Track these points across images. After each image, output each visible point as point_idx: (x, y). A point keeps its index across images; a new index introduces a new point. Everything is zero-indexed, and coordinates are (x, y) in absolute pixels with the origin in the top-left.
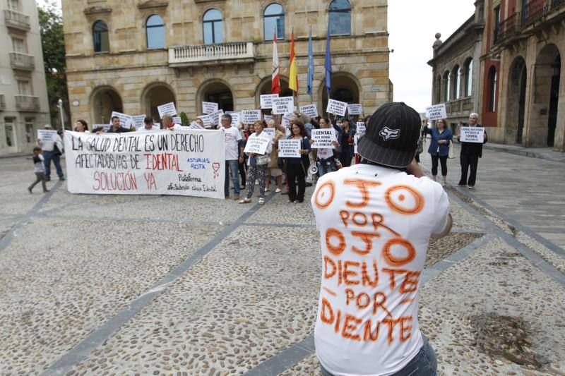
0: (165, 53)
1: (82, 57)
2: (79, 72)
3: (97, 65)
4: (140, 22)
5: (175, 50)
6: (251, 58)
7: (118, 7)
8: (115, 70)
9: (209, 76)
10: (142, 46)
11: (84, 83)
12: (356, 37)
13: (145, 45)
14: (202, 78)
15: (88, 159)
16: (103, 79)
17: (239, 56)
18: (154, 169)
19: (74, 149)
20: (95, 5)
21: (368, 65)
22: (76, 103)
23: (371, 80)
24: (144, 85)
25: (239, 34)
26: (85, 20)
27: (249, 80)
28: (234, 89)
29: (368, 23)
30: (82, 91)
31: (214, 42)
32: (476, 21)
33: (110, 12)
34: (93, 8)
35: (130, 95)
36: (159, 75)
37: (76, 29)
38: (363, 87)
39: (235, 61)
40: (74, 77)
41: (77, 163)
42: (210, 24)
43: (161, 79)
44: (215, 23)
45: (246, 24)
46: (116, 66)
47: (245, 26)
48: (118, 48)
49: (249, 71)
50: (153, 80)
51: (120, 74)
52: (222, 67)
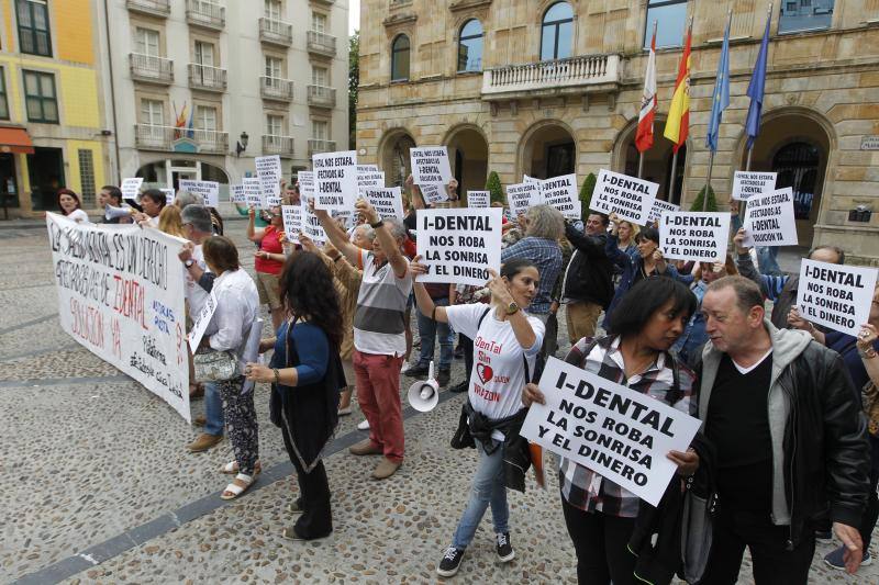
0: (479, 78)
1: (377, 87)
2: (370, 109)
3: (392, 98)
4: (452, 33)
5: (493, 73)
6: (612, 83)
7: (425, 12)
8: (413, 105)
9: (540, 115)
10: (451, 69)
11: (374, 124)
12: (840, 33)
13: (455, 68)
14: (531, 117)
16: (396, 118)
17: (593, 80)
20: (397, 12)
21: (861, 92)
22: (363, 152)
23: (865, 125)
24: (446, 128)
25: (599, 42)
26: (384, 35)
27: (606, 122)
28: (578, 137)
30: (371, 134)
31: (556, 56)
33: (415, 20)
34: (395, 16)
35: (427, 143)
36: (469, 113)
37: (373, 49)
38: (840, 139)
39: (584, 90)
40: (364, 115)
42: (554, 27)
43: (471, 119)
44: (561, 26)
45: (614, 23)
46: (415, 99)
47: (611, 27)
48: (420, 73)
49: (606, 107)
50: (459, 119)
51: (421, 111)
52: (561, 100)
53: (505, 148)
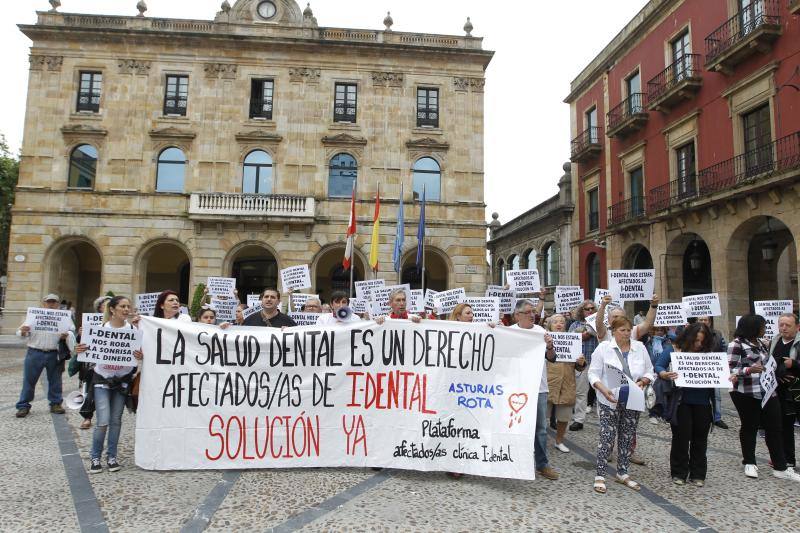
0: (184, 199)
1: (47, 191)
2: (35, 212)
3: (68, 205)
4: (150, 155)
5: (201, 197)
6: (311, 218)
7: (118, 130)
8: (99, 215)
9: (246, 236)
10: (149, 186)
11: (41, 230)
12: (447, 205)
13: (153, 186)
14: (236, 238)
15: (196, 384)
16: (75, 227)
17: (294, 214)
18: (367, 407)
19: (160, 361)
20: (82, 123)
21: (461, 240)
22: (20, 258)
24: (143, 240)
25: (294, 186)
26: (61, 140)
27: (304, 246)
28: (280, 257)
29: (459, 190)
30: (36, 240)
31: (257, 191)
32: (562, 202)
33: (105, 135)
34: (80, 126)
35: (118, 254)
36: (171, 229)
38: (454, 267)
39: (287, 220)
40: (26, 219)
41: (165, 395)
42: (255, 168)
43: (172, 234)
44: (261, 168)
45: (305, 174)
46: (101, 209)
47: (304, 176)
48: (109, 185)
49: (304, 236)
50: (159, 234)
51: (105, 221)
52: (266, 226)
53: (211, 263)
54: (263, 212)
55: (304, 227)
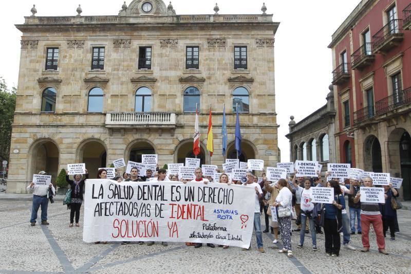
0: (103, 116)
1: (30, 114)
2: (24, 126)
3: (41, 121)
4: (84, 92)
5: (112, 115)
6: (174, 125)
7: (67, 79)
8: (58, 126)
9: (137, 136)
10: (84, 109)
11: (27, 135)
12: (253, 115)
13: (86, 109)
14: (131, 138)
15: (108, 207)
16: (45, 133)
17: (164, 123)
18: (178, 218)
19: (93, 198)
20: (48, 76)
21: (262, 135)
22: (16, 151)
23: (265, 147)
24: (80, 140)
25: (164, 107)
26: (37, 86)
27: (170, 141)
28: (157, 148)
29: (261, 106)
30: (24, 141)
31: (143, 110)
32: (329, 109)
33: (61, 82)
34: (47, 78)
35: (68, 148)
36: (96, 133)
37: (29, 92)
38: (259, 151)
39: (161, 127)
40: (19, 129)
41: (95, 212)
42: (142, 97)
43: (97, 136)
44: (145, 97)
45: (170, 100)
46: (59, 123)
48: (63, 110)
49: (170, 135)
50: (90, 136)
51: (60, 130)
52: (148, 130)
53: (118, 152)
54: (146, 123)
55: (170, 130)
